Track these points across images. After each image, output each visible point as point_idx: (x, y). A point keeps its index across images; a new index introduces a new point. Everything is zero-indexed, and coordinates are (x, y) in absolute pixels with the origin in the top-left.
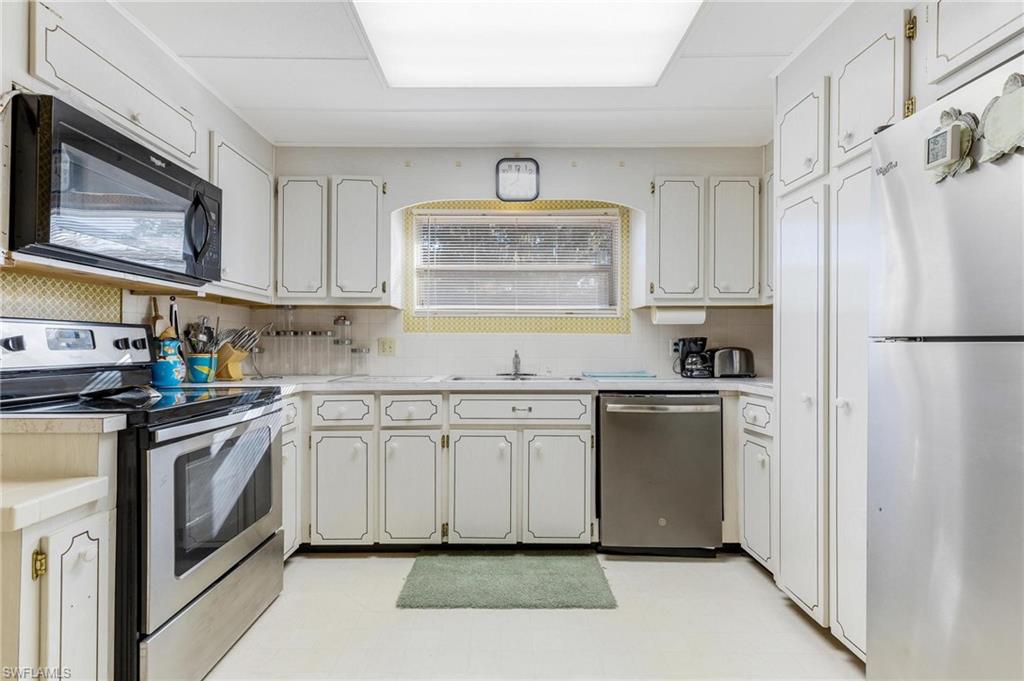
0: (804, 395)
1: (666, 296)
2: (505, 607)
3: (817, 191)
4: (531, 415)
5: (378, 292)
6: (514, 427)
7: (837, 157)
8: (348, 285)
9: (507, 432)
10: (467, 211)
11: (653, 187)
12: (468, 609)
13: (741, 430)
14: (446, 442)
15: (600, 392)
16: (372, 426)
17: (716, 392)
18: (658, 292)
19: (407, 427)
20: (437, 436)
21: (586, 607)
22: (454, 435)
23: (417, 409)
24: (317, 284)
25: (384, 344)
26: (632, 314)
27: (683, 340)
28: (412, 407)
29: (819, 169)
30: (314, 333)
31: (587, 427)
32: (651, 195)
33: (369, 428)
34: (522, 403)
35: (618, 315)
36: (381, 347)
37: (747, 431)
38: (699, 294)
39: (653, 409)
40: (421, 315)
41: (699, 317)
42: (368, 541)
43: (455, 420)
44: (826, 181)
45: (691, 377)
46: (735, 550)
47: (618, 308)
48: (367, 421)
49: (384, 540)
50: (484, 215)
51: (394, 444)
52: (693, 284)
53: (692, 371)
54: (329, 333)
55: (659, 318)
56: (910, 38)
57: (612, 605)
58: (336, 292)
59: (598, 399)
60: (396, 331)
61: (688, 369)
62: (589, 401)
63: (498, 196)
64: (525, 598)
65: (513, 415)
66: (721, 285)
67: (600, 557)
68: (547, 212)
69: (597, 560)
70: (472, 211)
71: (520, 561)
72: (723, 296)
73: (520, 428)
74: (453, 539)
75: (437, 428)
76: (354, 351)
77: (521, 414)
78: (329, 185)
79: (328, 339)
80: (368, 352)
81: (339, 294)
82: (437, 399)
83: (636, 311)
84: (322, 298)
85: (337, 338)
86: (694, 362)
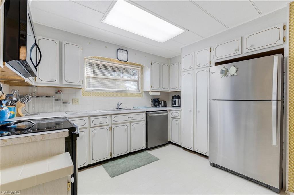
0: (189, 110)
1: (154, 89)
2: (138, 167)
3: (192, 72)
4: (132, 119)
5: (80, 83)
6: (128, 122)
7: (196, 67)
8: (70, 80)
9: (127, 124)
10: (103, 60)
11: (152, 63)
12: (130, 171)
13: (170, 118)
14: (111, 129)
15: (146, 112)
16: (87, 127)
17: (166, 110)
18: (153, 88)
19: (99, 126)
20: (108, 128)
21: (154, 161)
22: (113, 127)
23: (102, 120)
24: (55, 79)
25: (75, 100)
26: (143, 92)
27: (155, 99)
28: (101, 120)
29: (192, 68)
30: (46, 97)
31: (144, 120)
32: (151, 65)
33: (86, 128)
34: (130, 116)
35: (140, 93)
36: (73, 101)
37: (172, 118)
38: (160, 89)
39: (153, 115)
40: (89, 91)
41: (159, 94)
42: (87, 164)
43: (113, 122)
44: (194, 71)
45: (157, 107)
46: (170, 143)
47: (140, 91)
48: (86, 126)
49: (92, 162)
50: (108, 62)
51: (95, 132)
52: (159, 87)
53: (157, 106)
54: (54, 97)
55: (151, 94)
56: (210, 51)
57: (159, 159)
58: (64, 82)
59: (146, 114)
60: (79, 96)
61: (156, 106)
62: (144, 114)
63: (117, 58)
64: (141, 164)
65: (128, 119)
66: (163, 87)
67: (146, 151)
68: (124, 64)
69: (146, 152)
70: (105, 61)
71: (130, 157)
72: (163, 89)
73: (130, 123)
74: (113, 156)
75: (108, 125)
76: (64, 103)
77: (130, 119)
78: (61, 44)
79: (53, 99)
80: (70, 103)
81: (66, 83)
82: (108, 117)
83: (145, 92)
84: (57, 84)
85: (57, 98)
86: (157, 104)
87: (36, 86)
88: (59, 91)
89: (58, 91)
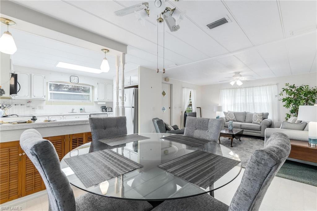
1: (100, 100)
5: (43, 97)
15: (90, 114)
17: (107, 113)
25: (40, 107)
27: (102, 106)
30: (21, 105)
32: (98, 85)
35: (92, 102)
38: (105, 100)
41: (105, 103)
45: (103, 112)
52: (104, 98)
55: (98, 103)
58: (33, 97)
60: (43, 104)
62: (88, 115)
63: (70, 82)
72: (108, 100)
76: (33, 109)
78: (31, 75)
79: (25, 106)
80: (37, 109)
81: (34, 97)
83: (95, 102)
84: (28, 98)
85: (28, 106)
86: (104, 110)
87: (14, 99)
88: (29, 102)
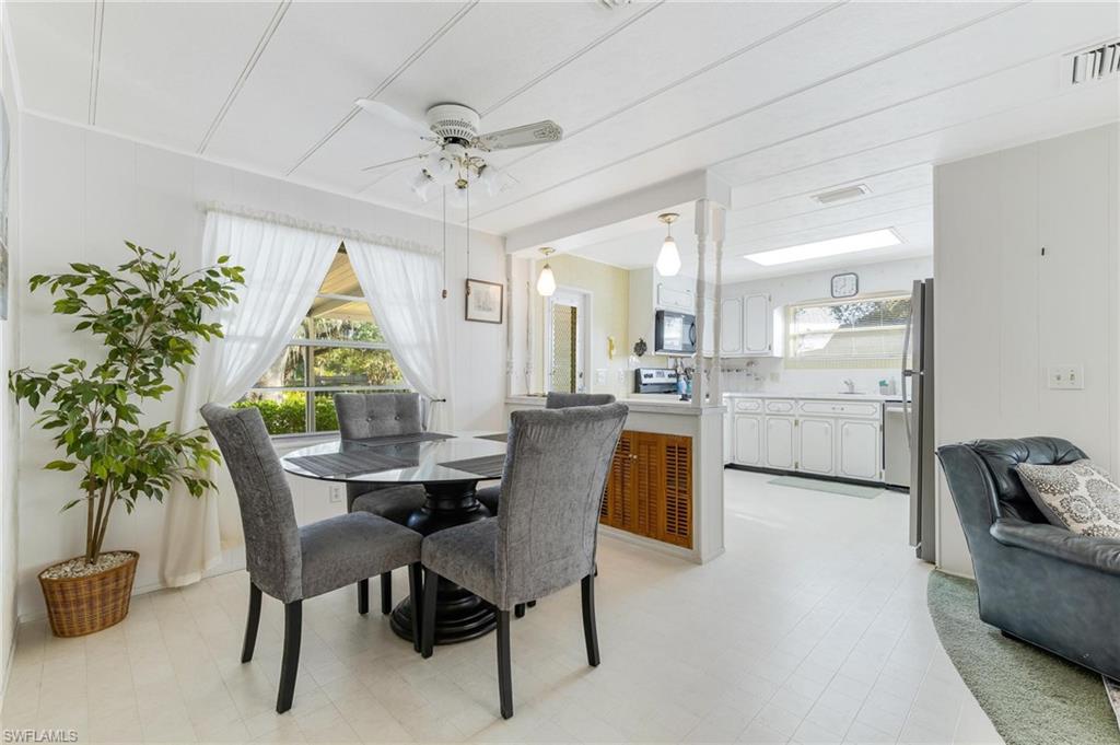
5: (767, 350)
6: (834, 418)
8: (752, 347)
9: (830, 419)
14: (796, 423)
15: (886, 401)
19: (777, 415)
20: (793, 420)
22: (801, 420)
23: (783, 406)
24: (737, 347)
28: (780, 405)
30: (737, 370)
31: (877, 420)
33: (760, 414)
34: (838, 406)
43: (802, 412)
51: (772, 422)
54: (744, 370)
58: (746, 351)
59: (884, 405)
60: (780, 369)
62: (879, 406)
63: (833, 296)
73: (836, 418)
74: (800, 470)
75: (793, 415)
77: (837, 411)
78: (743, 300)
81: (748, 352)
82: (793, 402)
84: (740, 354)
85: (749, 373)
89: (751, 362)
